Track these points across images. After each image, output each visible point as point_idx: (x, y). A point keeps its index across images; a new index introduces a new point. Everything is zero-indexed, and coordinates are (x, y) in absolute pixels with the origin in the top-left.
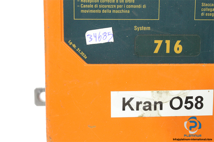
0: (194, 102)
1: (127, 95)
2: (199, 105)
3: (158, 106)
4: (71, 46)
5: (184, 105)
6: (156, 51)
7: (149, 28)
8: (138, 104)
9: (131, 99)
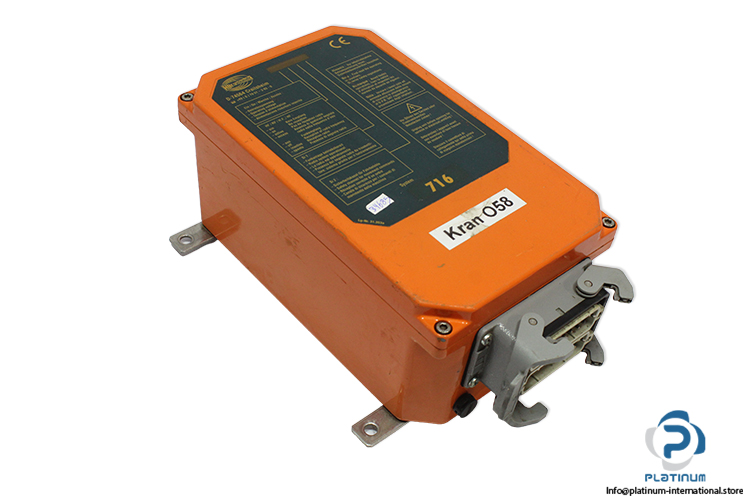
0: (503, 203)
1: (446, 227)
2: (508, 203)
3: (477, 221)
4: (363, 223)
5: (497, 210)
6: (434, 190)
7: (412, 180)
8: (460, 228)
9: (451, 228)
